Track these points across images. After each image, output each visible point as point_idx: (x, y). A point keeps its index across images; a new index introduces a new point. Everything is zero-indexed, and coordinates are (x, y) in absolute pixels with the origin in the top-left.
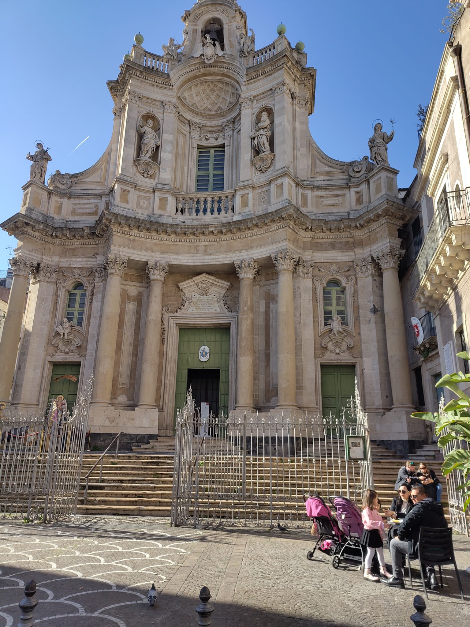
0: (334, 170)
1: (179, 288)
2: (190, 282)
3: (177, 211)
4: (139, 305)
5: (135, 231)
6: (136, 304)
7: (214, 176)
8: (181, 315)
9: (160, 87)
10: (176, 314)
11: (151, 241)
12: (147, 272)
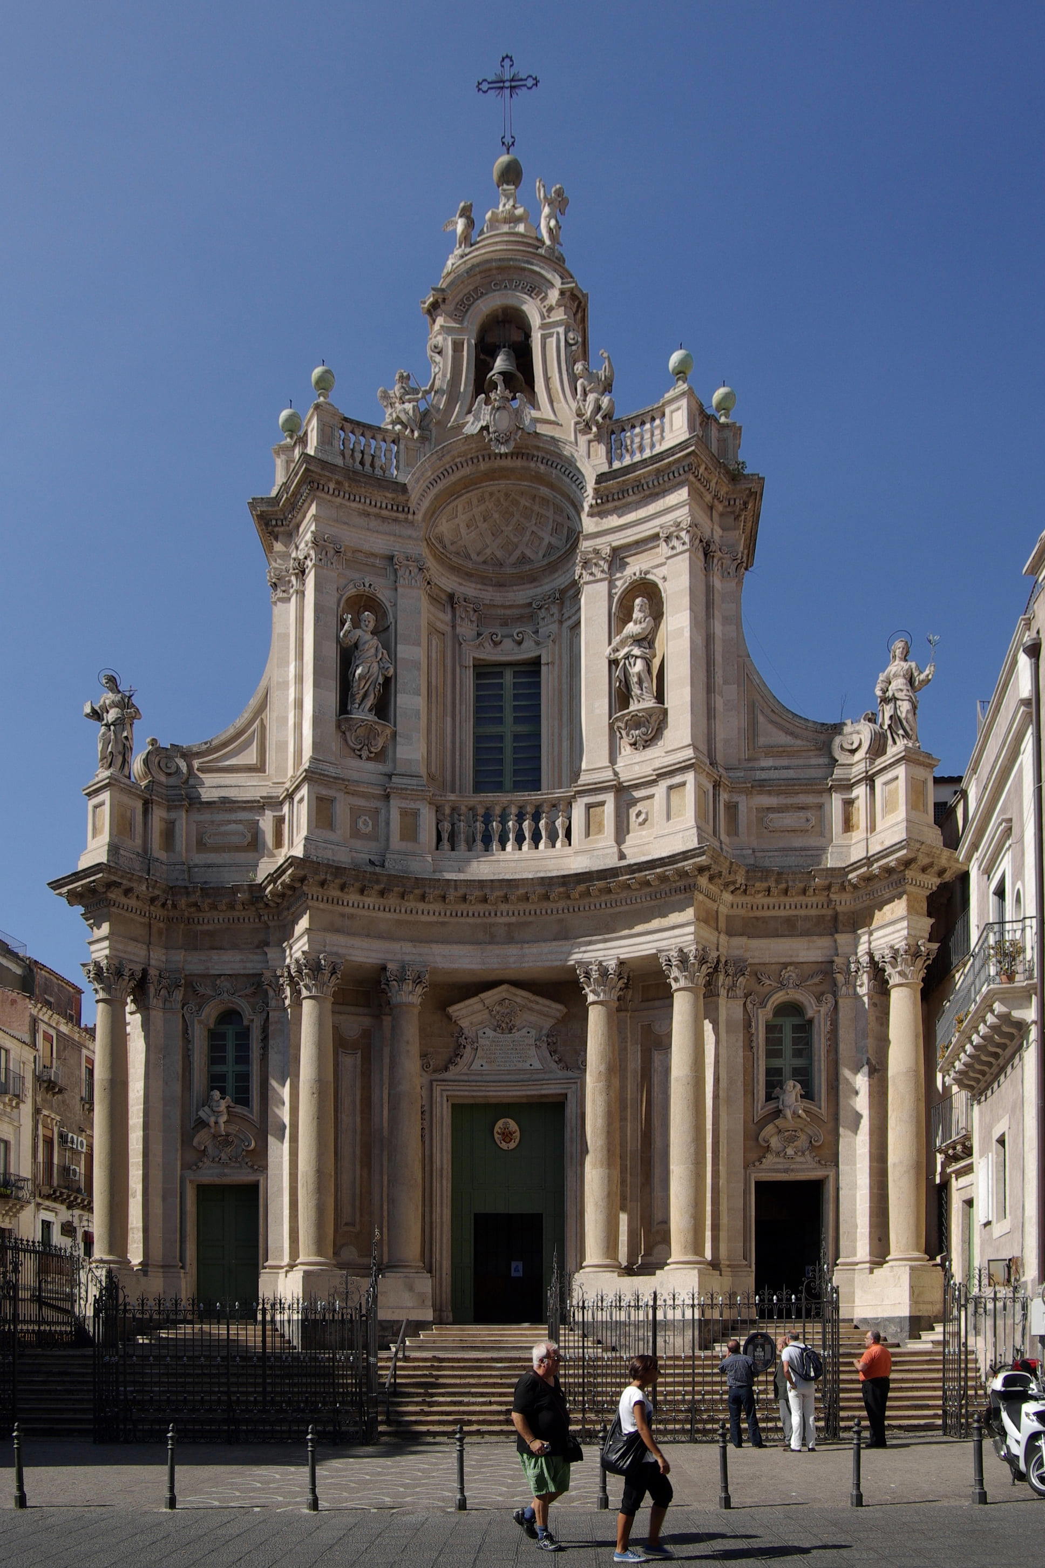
0: (799, 742)
1: (449, 1018)
2: (473, 1003)
3: (439, 839)
4: (367, 1060)
5: (353, 897)
6: (359, 1055)
7: (517, 737)
8: (457, 1077)
9: (384, 519)
10: (446, 1075)
11: (388, 915)
12: (383, 986)
